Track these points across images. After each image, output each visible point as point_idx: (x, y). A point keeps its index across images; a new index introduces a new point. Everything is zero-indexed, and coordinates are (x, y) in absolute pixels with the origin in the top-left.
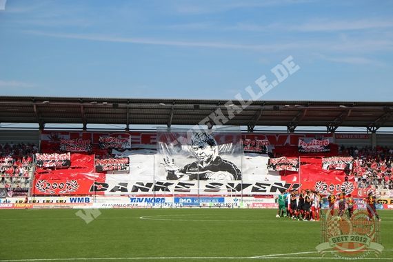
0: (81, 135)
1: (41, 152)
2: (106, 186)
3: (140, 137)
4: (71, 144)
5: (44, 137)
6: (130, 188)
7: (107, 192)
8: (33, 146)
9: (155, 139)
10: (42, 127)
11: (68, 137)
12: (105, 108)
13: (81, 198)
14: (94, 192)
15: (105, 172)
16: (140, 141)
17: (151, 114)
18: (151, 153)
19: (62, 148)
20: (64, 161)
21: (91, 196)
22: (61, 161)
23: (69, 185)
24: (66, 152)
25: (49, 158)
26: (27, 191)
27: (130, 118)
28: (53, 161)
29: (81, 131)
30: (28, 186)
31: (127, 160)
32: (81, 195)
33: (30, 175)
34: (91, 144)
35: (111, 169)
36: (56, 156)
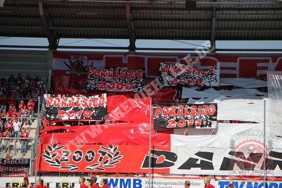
0: (125, 61)
1: (54, 92)
2: (173, 157)
3: (236, 65)
4: (107, 78)
5: (57, 64)
6: (217, 162)
7: (174, 170)
8: (37, 80)
9: (266, 68)
10: (53, 45)
11: (101, 64)
12: (172, 9)
13: (125, 179)
14: (150, 168)
15: (171, 131)
16: (237, 72)
17: (258, 20)
18: (258, 96)
19: (91, 84)
20: (96, 109)
21: (144, 175)
22: (91, 109)
23: (104, 154)
24: (99, 93)
25: (67, 102)
26: (27, 166)
27: (217, 29)
28: (76, 110)
29: (125, 54)
30: (29, 155)
31: (212, 109)
32: (126, 174)
33: (33, 134)
34: (144, 77)
35: (183, 125)
36: (80, 100)
